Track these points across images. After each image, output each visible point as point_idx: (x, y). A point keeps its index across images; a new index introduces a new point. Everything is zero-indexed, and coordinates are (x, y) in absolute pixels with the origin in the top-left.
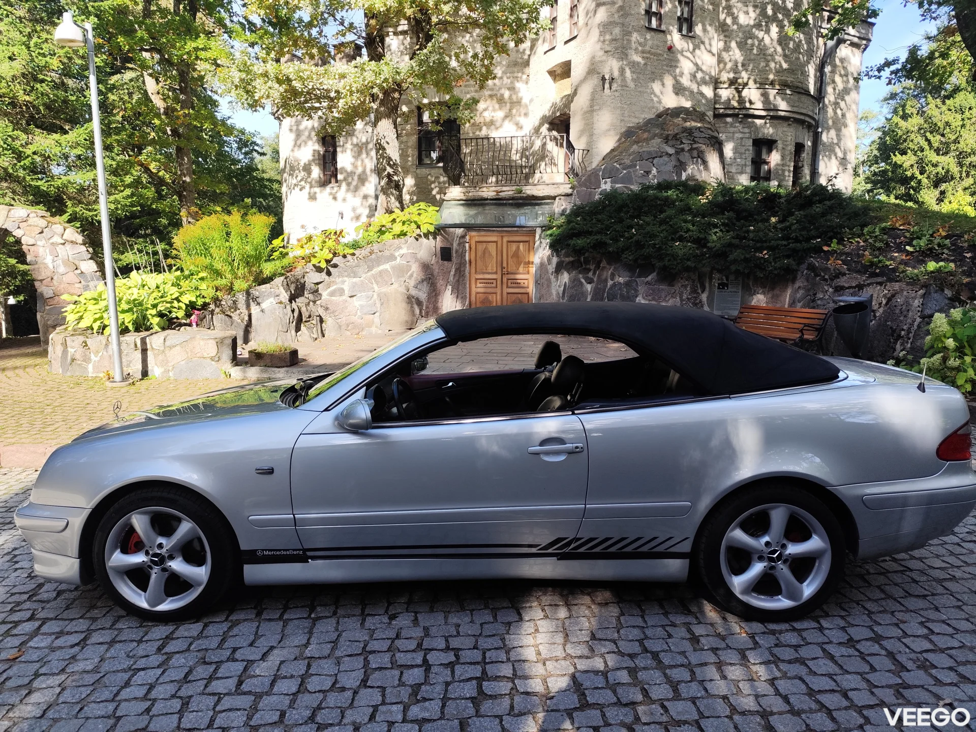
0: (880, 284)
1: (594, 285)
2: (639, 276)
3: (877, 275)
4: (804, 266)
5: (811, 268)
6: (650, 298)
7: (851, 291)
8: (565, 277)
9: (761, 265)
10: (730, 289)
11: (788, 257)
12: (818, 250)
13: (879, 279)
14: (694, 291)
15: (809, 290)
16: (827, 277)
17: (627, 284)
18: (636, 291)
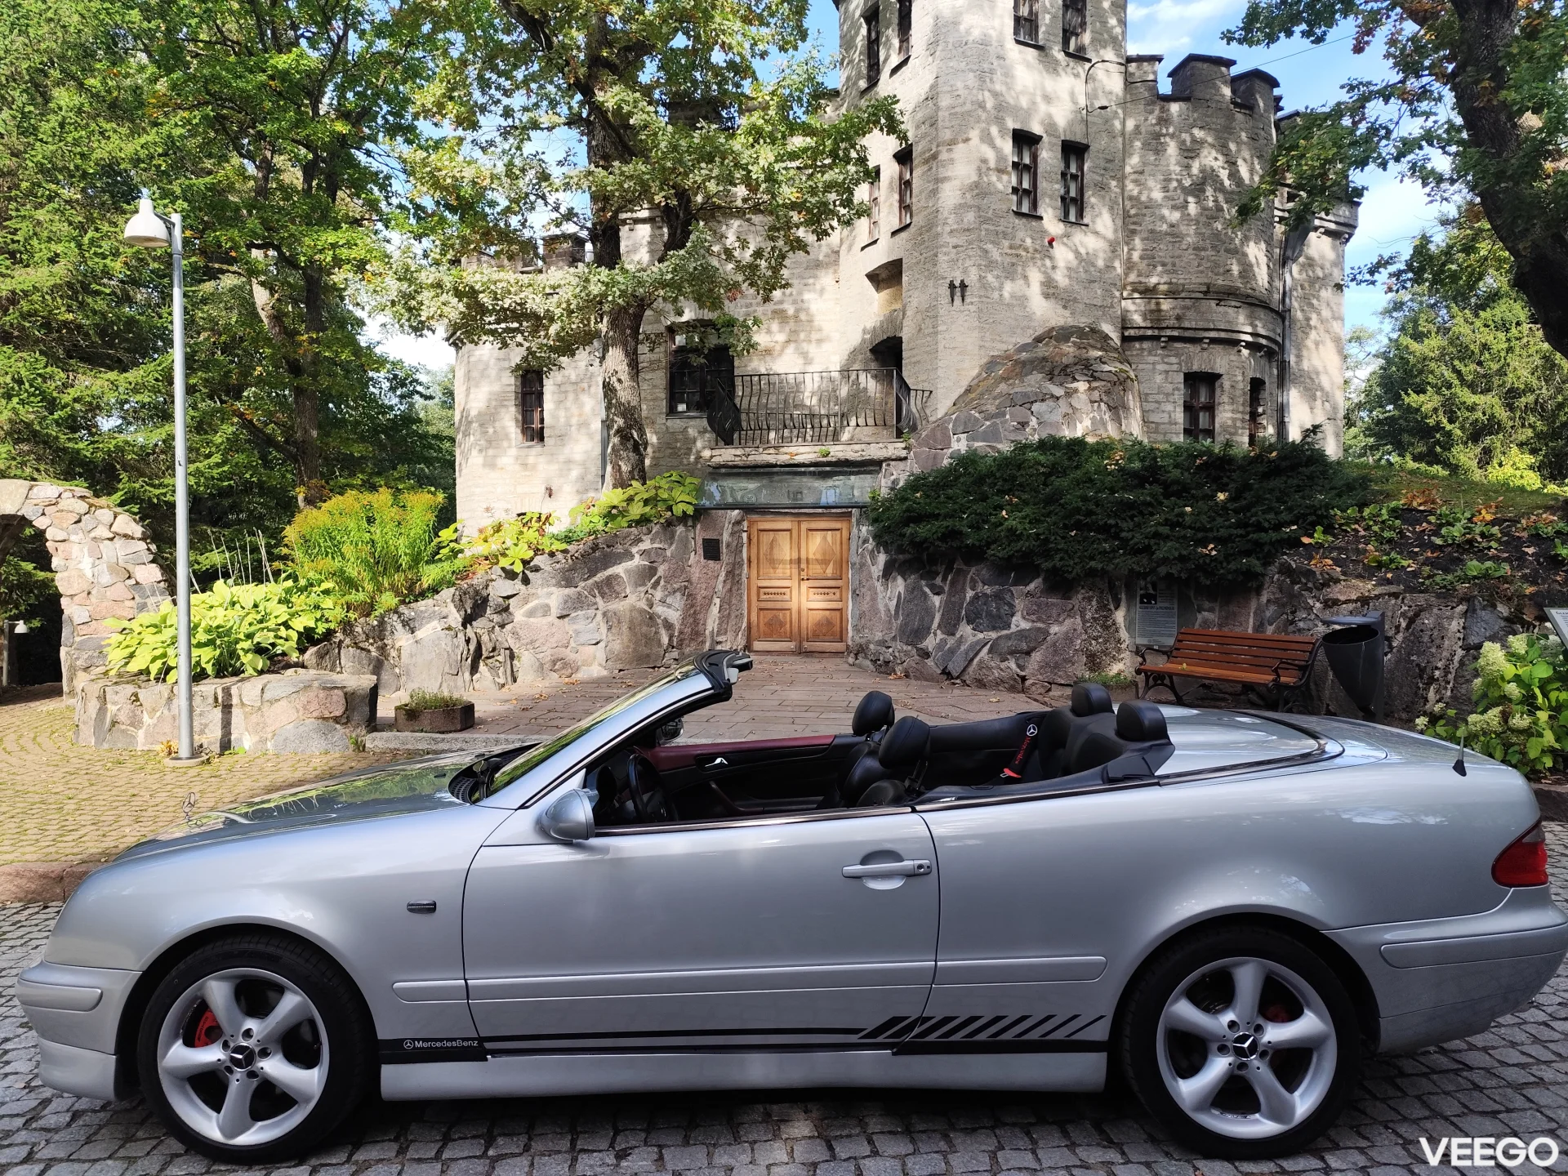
0: (1395, 595)
1: (944, 597)
2: (1015, 584)
3: (1389, 582)
4: (1273, 569)
5: (1286, 570)
6: (1034, 617)
7: (1351, 606)
8: (900, 585)
9: (1207, 567)
10: (1159, 605)
11: (1247, 554)
12: (1294, 543)
13: (1393, 589)
14: (1103, 607)
15: (1284, 605)
16: (1310, 585)
17: (998, 596)
18: (1012, 606)
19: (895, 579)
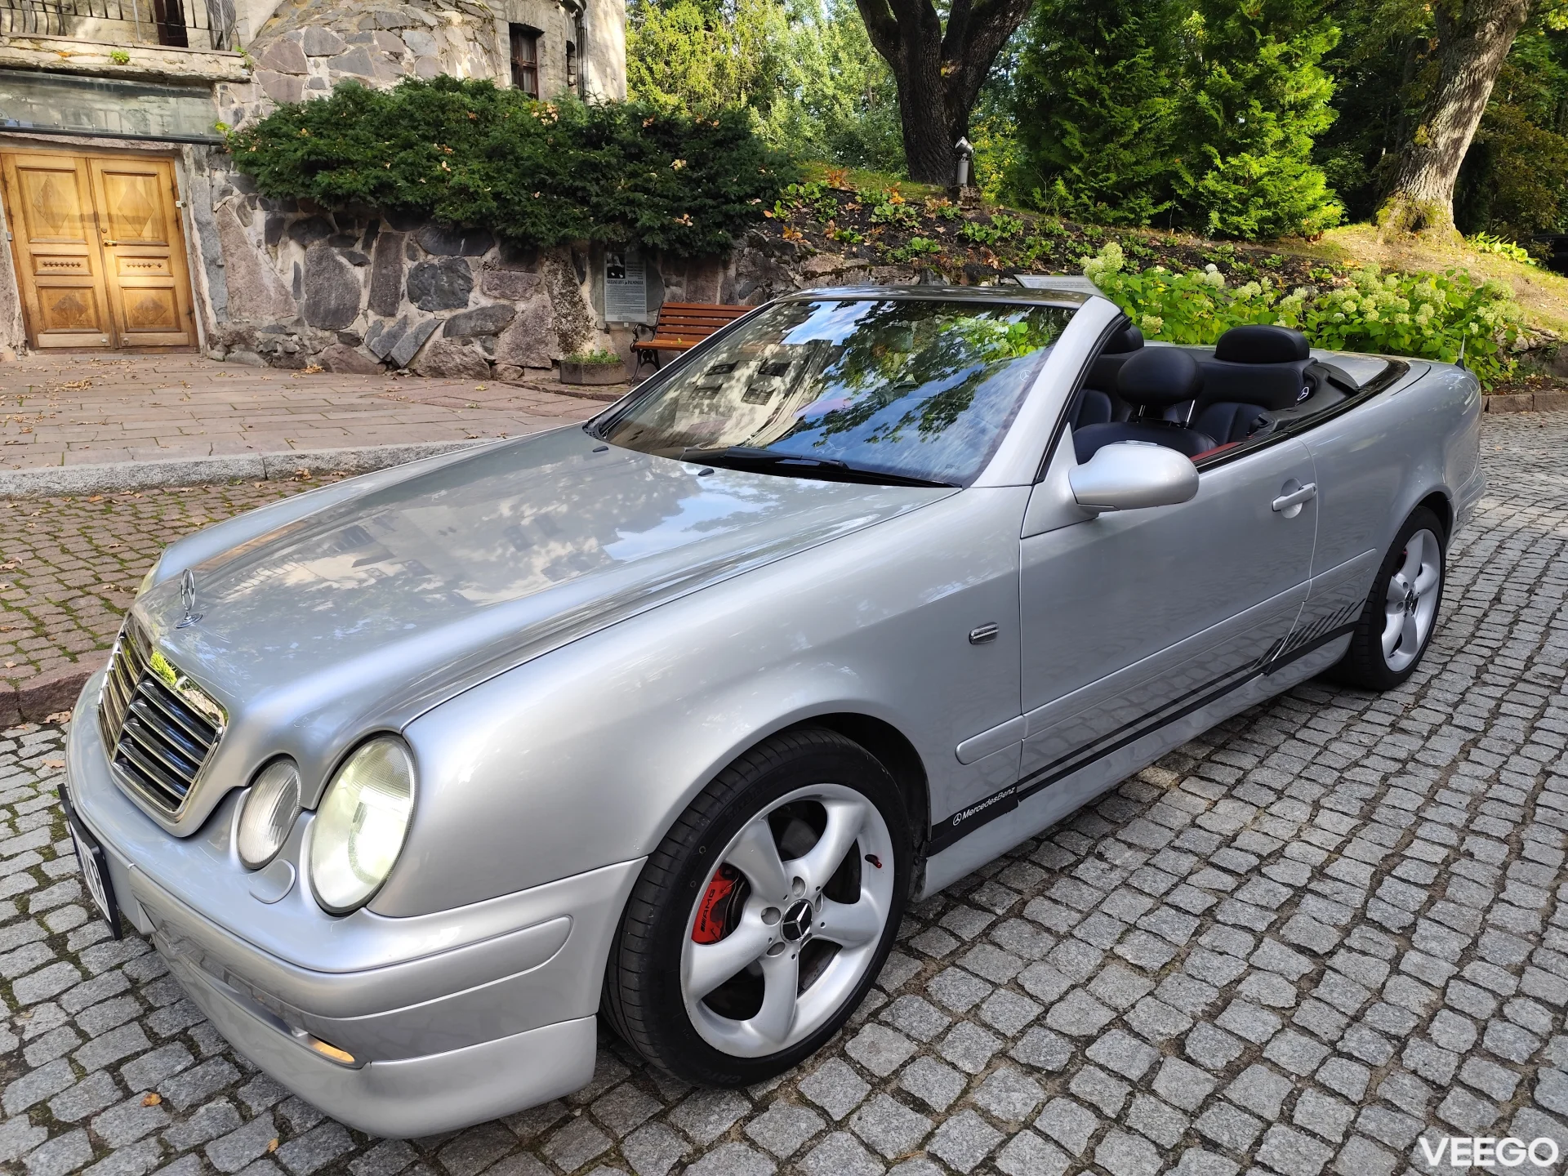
0: (863, 268)
1: (370, 268)
2: (469, 252)
3: (855, 256)
4: (741, 243)
5: (756, 243)
6: (496, 293)
7: (827, 278)
8: (294, 254)
9: (684, 239)
10: (628, 279)
11: (719, 226)
12: (760, 217)
13: (861, 262)
14: (569, 282)
15: (758, 279)
16: (786, 258)
17: (449, 268)
18: (468, 280)
19: (286, 244)
